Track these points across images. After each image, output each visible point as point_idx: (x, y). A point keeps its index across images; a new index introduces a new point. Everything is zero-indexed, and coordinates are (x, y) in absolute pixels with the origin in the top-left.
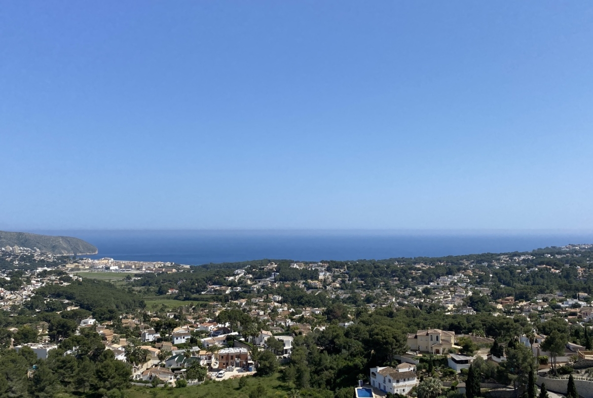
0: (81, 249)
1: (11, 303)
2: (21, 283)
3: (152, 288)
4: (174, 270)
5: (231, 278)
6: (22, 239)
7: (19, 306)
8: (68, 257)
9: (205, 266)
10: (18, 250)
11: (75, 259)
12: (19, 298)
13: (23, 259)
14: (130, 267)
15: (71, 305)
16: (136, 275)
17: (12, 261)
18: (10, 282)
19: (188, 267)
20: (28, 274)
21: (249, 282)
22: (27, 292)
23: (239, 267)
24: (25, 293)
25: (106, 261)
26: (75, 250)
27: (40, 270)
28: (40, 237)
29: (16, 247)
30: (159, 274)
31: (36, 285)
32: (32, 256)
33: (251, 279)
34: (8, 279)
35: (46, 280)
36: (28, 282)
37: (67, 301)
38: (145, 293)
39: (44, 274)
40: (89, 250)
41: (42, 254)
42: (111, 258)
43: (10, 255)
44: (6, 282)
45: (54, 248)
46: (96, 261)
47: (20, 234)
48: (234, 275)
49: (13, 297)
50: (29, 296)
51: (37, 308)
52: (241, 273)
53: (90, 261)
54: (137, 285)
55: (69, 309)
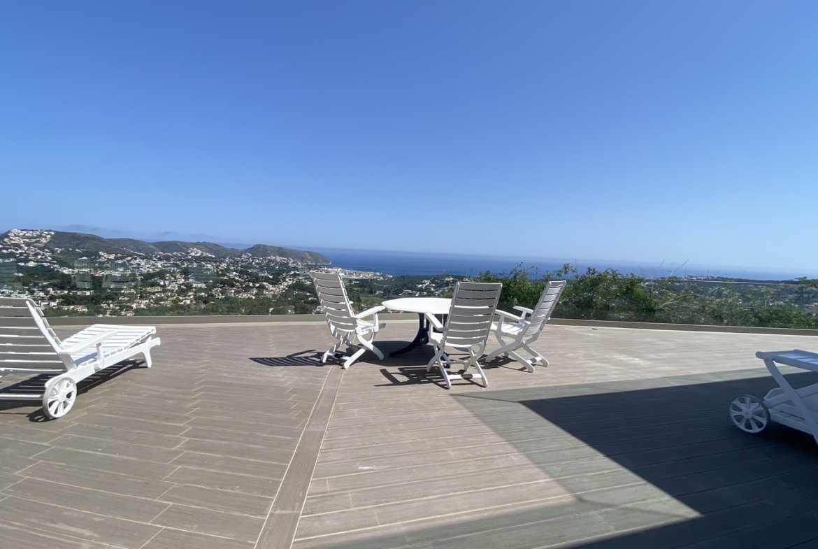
0: (320, 261)
1: (272, 293)
2: (279, 280)
3: (366, 289)
4: (382, 278)
5: (420, 286)
6: (281, 251)
7: (277, 295)
8: (311, 265)
9: (402, 277)
10: (278, 259)
11: (316, 267)
12: (278, 290)
13: (281, 264)
14: (352, 274)
15: (312, 296)
16: (356, 280)
17: (274, 266)
18: (272, 279)
19: (391, 276)
20: (284, 274)
21: (432, 289)
22: (283, 286)
23: (427, 279)
24: (281, 287)
25: (336, 270)
26: (317, 261)
27: (292, 273)
28: (293, 251)
29: (277, 257)
30: (371, 280)
31: (289, 282)
32: (288, 263)
33: (434, 287)
34: (271, 277)
35: (295, 279)
36: (284, 280)
37: (309, 294)
38: (361, 292)
39: (295, 275)
40: (325, 262)
41: (294, 263)
42: (340, 267)
43: (273, 262)
44: (270, 279)
45: (302, 259)
46: (330, 269)
47: (280, 248)
48: (422, 284)
49: (274, 289)
50: (284, 289)
51: (289, 297)
52: (427, 282)
53: (326, 269)
54: (356, 287)
55: (310, 299)
